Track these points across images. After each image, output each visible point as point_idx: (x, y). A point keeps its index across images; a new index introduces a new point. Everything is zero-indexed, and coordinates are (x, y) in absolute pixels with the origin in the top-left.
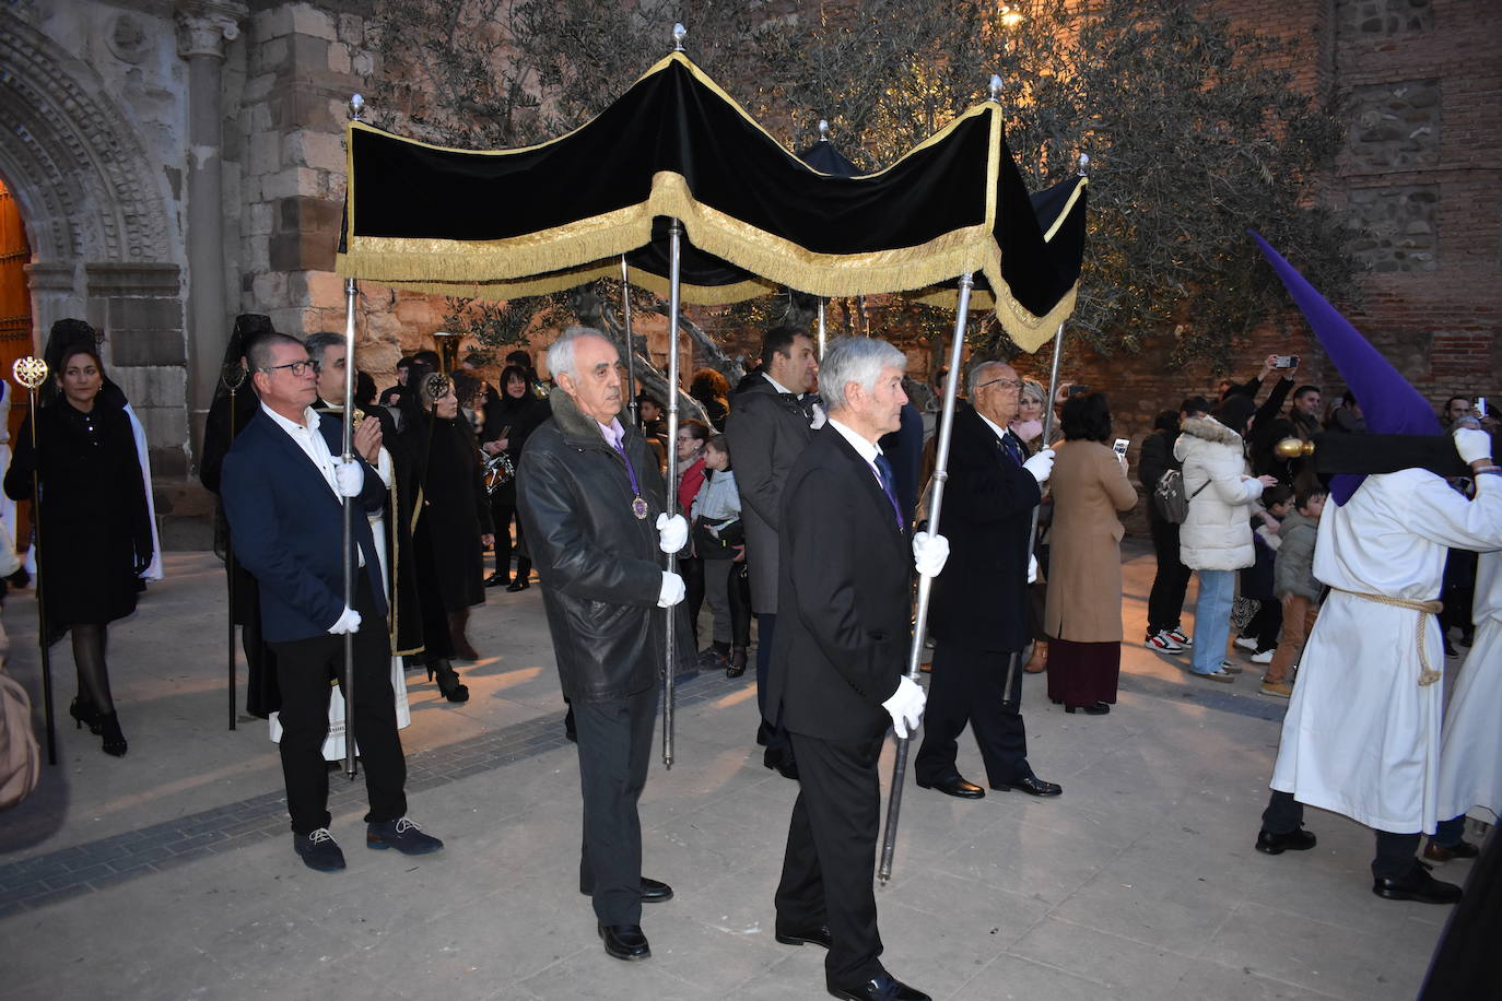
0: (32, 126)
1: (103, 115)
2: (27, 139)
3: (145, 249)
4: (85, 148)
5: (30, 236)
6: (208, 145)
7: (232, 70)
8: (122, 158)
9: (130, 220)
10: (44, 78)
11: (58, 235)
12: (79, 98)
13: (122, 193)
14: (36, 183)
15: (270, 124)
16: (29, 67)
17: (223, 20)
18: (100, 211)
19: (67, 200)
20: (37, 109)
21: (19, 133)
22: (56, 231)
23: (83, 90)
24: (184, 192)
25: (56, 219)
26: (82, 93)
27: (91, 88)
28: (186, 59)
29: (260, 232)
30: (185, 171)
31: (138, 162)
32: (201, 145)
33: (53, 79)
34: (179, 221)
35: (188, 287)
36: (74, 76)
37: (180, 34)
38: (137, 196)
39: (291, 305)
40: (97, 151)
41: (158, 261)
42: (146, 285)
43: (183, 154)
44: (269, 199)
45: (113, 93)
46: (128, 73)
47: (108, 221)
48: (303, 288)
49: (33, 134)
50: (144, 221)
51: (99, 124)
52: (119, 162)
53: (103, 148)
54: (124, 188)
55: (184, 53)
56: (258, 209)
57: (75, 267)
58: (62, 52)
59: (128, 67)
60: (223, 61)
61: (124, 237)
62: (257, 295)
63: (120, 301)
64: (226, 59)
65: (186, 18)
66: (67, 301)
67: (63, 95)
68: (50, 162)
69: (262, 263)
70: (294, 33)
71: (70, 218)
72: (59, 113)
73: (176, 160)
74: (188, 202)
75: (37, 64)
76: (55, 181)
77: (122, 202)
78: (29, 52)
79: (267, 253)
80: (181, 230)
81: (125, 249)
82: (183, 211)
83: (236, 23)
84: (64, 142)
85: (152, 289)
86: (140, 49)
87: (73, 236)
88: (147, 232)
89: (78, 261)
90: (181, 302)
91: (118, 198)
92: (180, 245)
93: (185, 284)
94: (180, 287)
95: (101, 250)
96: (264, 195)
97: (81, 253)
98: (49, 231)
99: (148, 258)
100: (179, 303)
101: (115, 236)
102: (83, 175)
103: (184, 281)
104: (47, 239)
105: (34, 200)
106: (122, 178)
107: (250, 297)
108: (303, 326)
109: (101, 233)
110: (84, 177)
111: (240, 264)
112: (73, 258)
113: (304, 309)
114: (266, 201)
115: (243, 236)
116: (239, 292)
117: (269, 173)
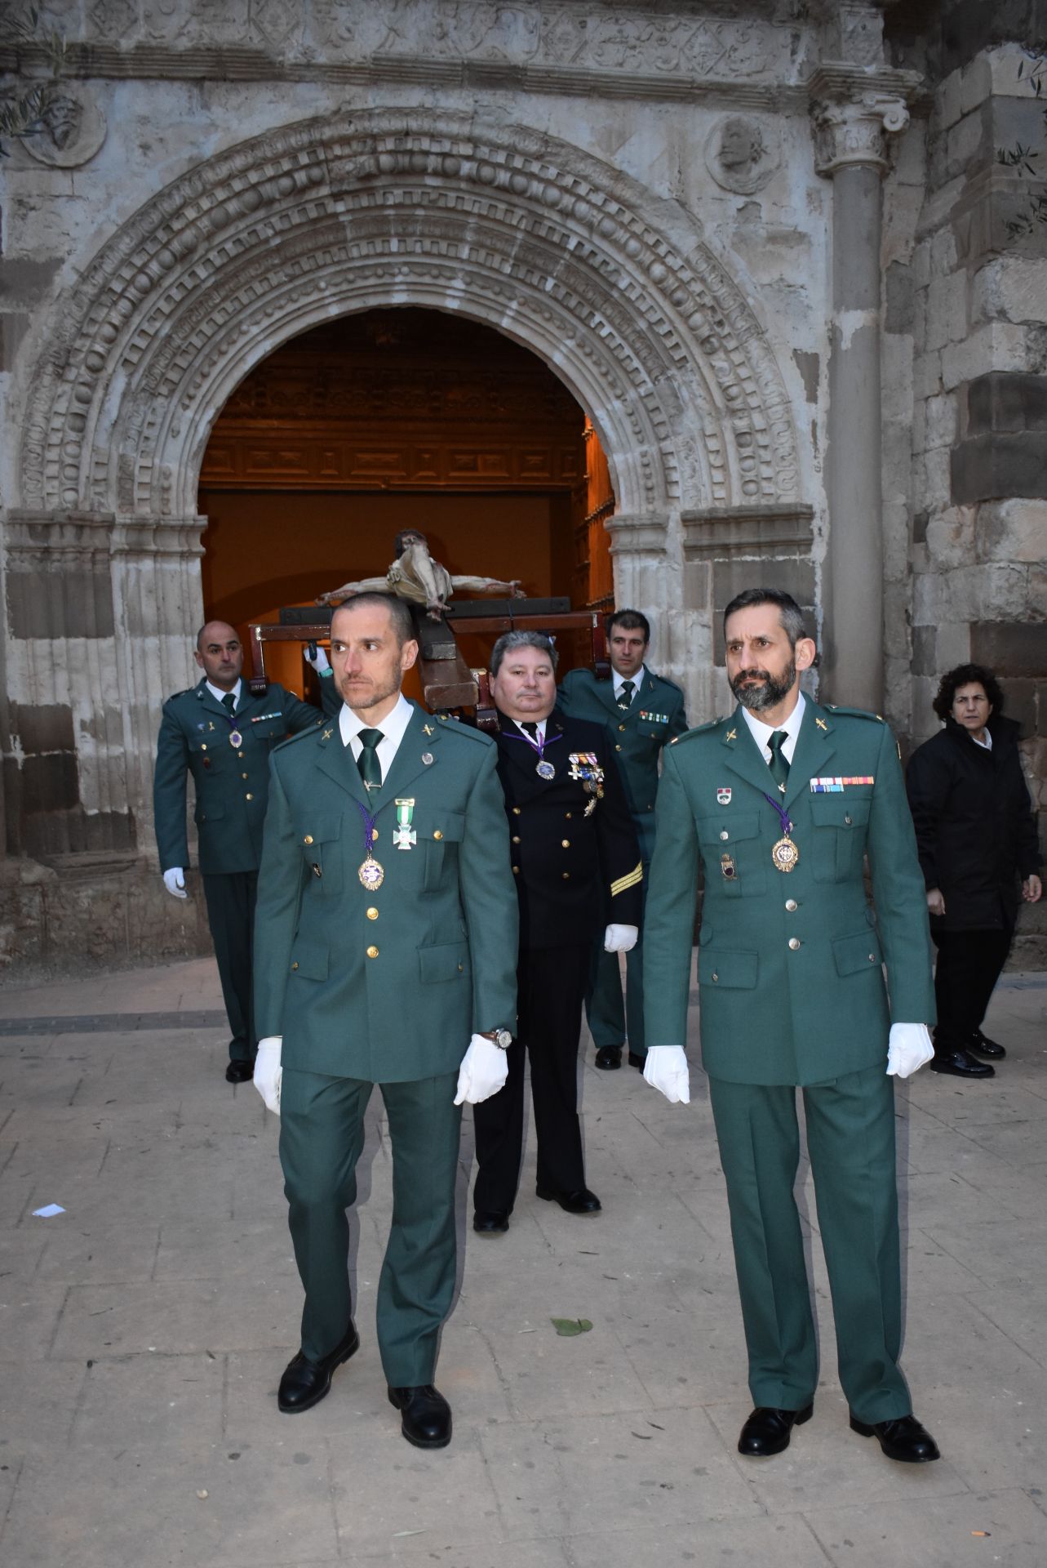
0: (609, 312)
1: (703, 280)
2: (604, 333)
3: (764, 484)
4: (681, 336)
6: (856, 308)
7: (901, 184)
8: (731, 344)
9: (744, 440)
10: (621, 235)
11: (648, 471)
12: (670, 260)
13: (731, 399)
14: (618, 397)
15: (954, 257)
16: (600, 222)
17: (879, 102)
18: (703, 432)
19: (658, 418)
20: (614, 286)
21: (593, 325)
22: (646, 466)
23: (674, 248)
24: (823, 389)
25: (645, 448)
26: (674, 251)
27: (687, 243)
28: (827, 175)
29: (938, 442)
30: (825, 355)
31: (754, 347)
32: (847, 310)
33: (634, 235)
34: (814, 435)
35: (826, 538)
36: (662, 225)
37: (819, 134)
38: (754, 401)
39: (978, 560)
40: (696, 337)
41: (785, 500)
42: (763, 539)
43: (822, 330)
44: (951, 385)
45: (716, 245)
46: (739, 210)
47: (713, 444)
48: (996, 530)
49: (611, 323)
50: (762, 439)
51: (699, 295)
52: (727, 352)
53: (705, 332)
54: (734, 391)
55: (823, 167)
56: (936, 405)
57: (668, 518)
58: (644, 191)
59: (740, 201)
60: (883, 171)
61: (734, 466)
62: (931, 546)
63: (728, 565)
64: (892, 168)
65: (826, 109)
66: (658, 568)
67: (647, 257)
68: (636, 363)
69: (938, 495)
70: (992, 97)
71: (663, 444)
72: (644, 287)
73: (812, 339)
74: (828, 406)
75: (609, 215)
76: (642, 391)
77: (733, 412)
78: (597, 199)
79: (948, 476)
80: (816, 449)
81: (736, 484)
82: (821, 419)
83: (903, 102)
84: (653, 332)
85: (772, 545)
86: (756, 170)
87: (667, 469)
88: (766, 455)
89: (672, 508)
90: (813, 562)
91: (727, 407)
92: (815, 473)
93: (820, 534)
94: (812, 540)
95: (702, 489)
96: (944, 379)
97: (677, 495)
98: (635, 467)
99: (768, 497)
100: (811, 564)
101: (722, 466)
102: (678, 377)
103: (820, 530)
104: (634, 478)
105: (616, 422)
106: (732, 376)
107: (923, 552)
108: (994, 594)
109: (704, 464)
110: (680, 381)
111: (907, 497)
112: (666, 504)
113: (998, 565)
114: (947, 390)
115: (915, 452)
116: (906, 545)
117: (952, 341)
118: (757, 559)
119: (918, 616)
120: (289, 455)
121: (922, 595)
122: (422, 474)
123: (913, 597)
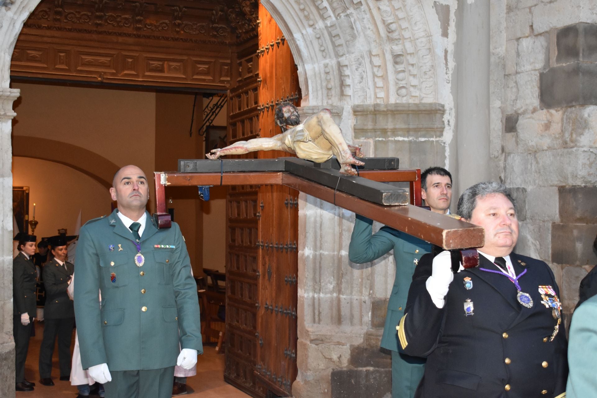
3: (412, 89)
5: (301, 79)
9: (398, 60)
11: (329, 77)
13: (392, 31)
14: (311, 26)
18: (370, 52)
19: (338, 42)
22: (327, 73)
24: (452, 29)
25: (327, 61)
29: (528, 67)
30: (454, 7)
34: (446, 59)
35: (452, 128)
38: (407, 34)
39: (566, 146)
41: (425, 101)
42: (411, 127)
44: (541, 31)
47: (377, 61)
48: (581, 126)
54: (393, 27)
56: (526, 43)
57: (343, 109)
61: (391, 77)
62: (521, 135)
63: (385, 143)
69: (528, 102)
71: (340, 59)
74: (455, 40)
76: (328, 23)
77: (392, 40)
79: (537, 89)
80: (447, 68)
81: (392, 89)
82: (451, 48)
85: (417, 131)
87: (341, 75)
88: (414, 71)
89: (345, 102)
90: (444, 143)
91: (388, 36)
92: (447, 84)
93: (449, 124)
94: (444, 128)
95: (368, 90)
96: (534, 27)
97: (349, 94)
98: (320, 73)
99: (414, 98)
100: (443, 144)
101: (382, 76)
102: (355, 15)
103: (449, 121)
104: (319, 81)
105: (308, 42)
106: (392, 17)
107: (514, 139)
108: (581, 168)
109: (370, 74)
110: (356, 17)
111: (502, 102)
112: (340, 100)
113: (583, 149)
114: (536, 33)
115: (506, 73)
116: (501, 134)
117: (542, 2)
118: (406, 139)
119: (508, 181)
120: (33, 53)
121: (512, 168)
122: (126, 72)
123: (505, 168)
